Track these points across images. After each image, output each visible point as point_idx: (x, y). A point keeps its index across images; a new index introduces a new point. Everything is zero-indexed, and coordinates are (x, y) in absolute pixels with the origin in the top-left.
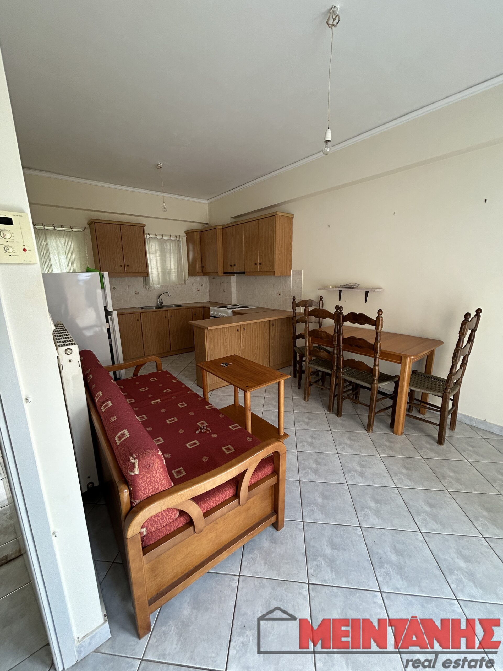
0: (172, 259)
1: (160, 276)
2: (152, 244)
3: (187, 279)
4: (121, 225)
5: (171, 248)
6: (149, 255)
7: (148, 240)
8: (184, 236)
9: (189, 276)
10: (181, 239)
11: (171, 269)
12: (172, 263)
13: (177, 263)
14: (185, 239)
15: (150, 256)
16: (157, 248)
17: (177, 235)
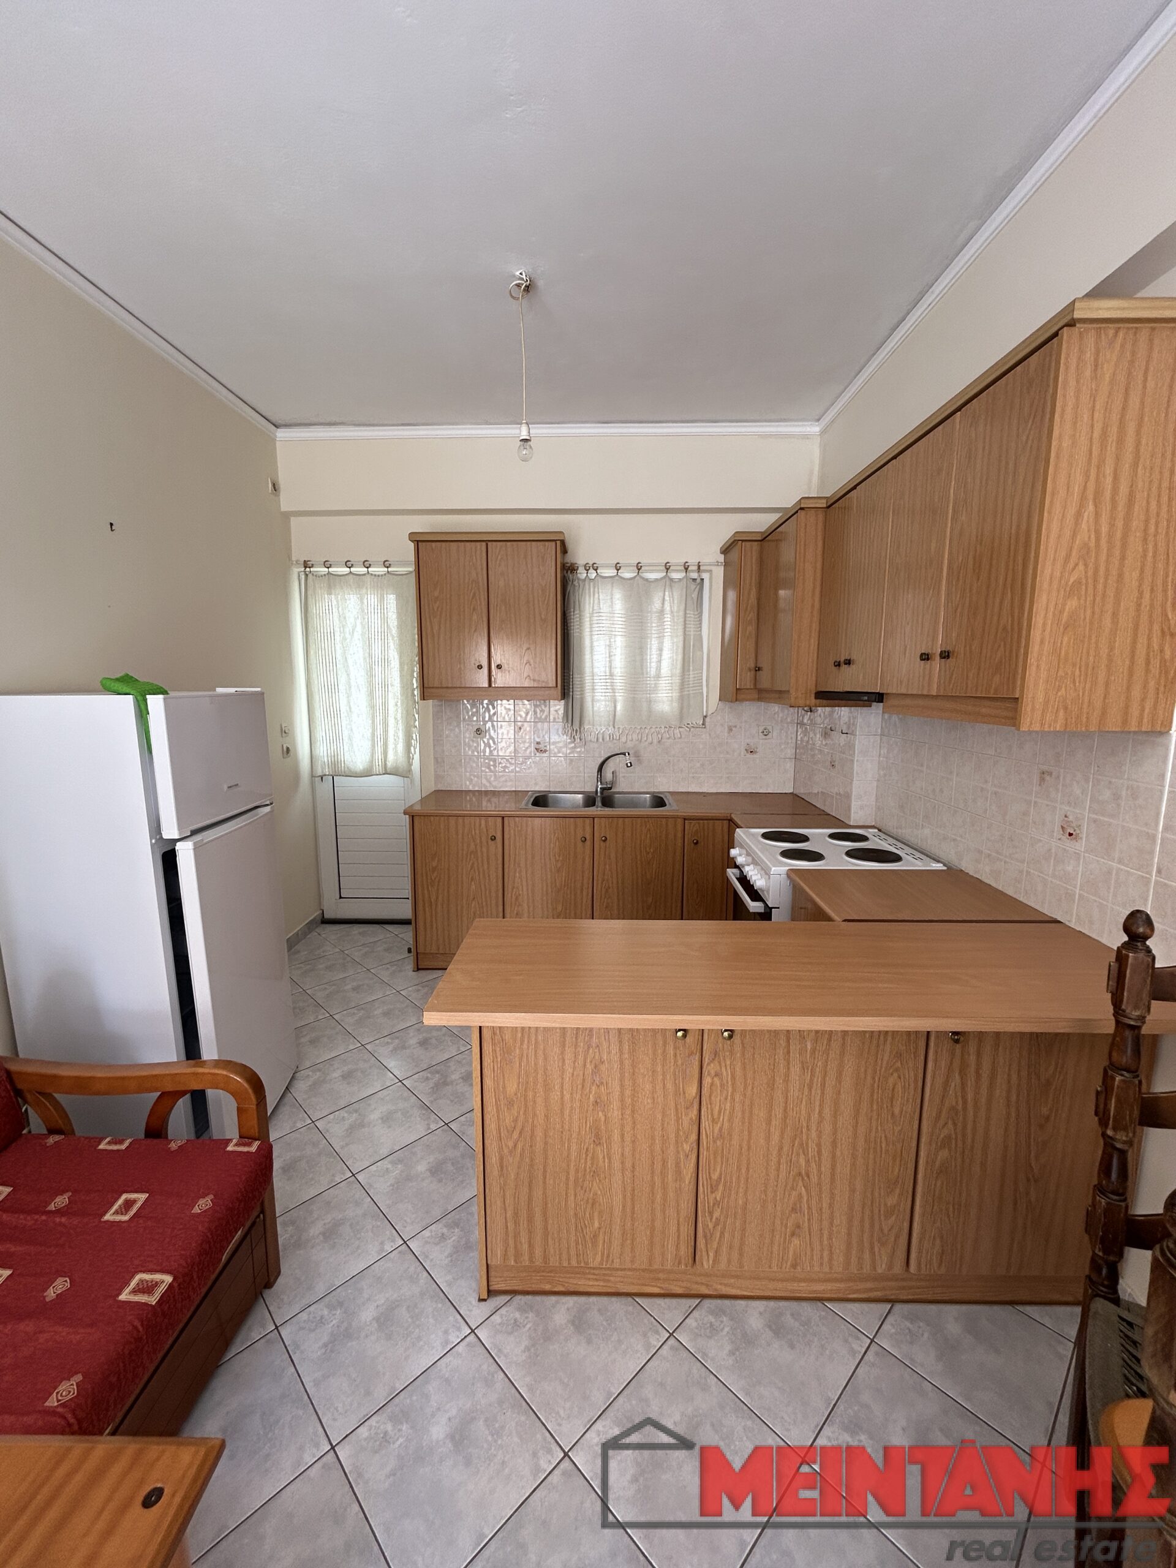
0: (667, 644)
1: (620, 697)
2: (601, 597)
3: (710, 713)
4: (489, 543)
5: (667, 607)
6: (591, 631)
7: (592, 584)
8: (717, 564)
9: (720, 700)
10: (705, 576)
11: (658, 676)
12: (667, 654)
13: (680, 657)
14: (719, 572)
15: (591, 635)
16: (619, 606)
17: (693, 561)
